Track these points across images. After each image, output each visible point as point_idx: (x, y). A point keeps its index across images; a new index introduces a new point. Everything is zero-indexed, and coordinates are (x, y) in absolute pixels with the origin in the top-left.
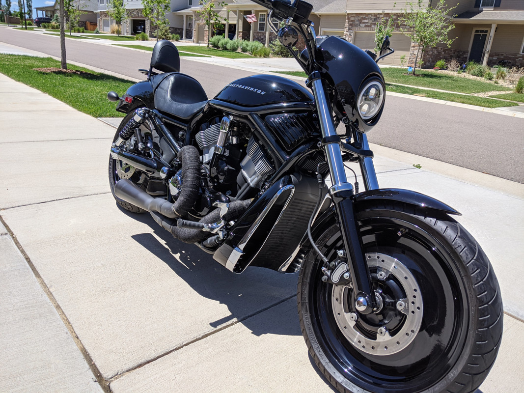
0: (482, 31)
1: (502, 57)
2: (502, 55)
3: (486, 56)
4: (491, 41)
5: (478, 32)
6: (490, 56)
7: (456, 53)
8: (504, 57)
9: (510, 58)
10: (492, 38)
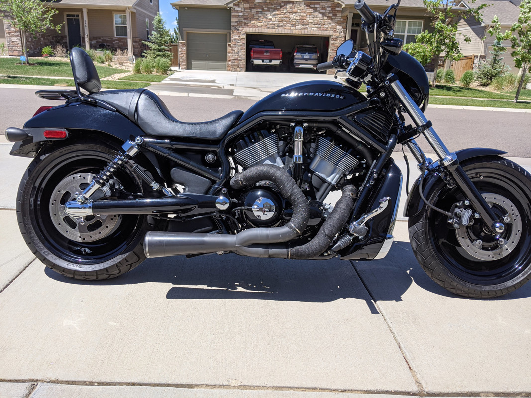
0: (73, 16)
1: (100, 41)
2: (100, 38)
3: (87, 40)
4: (87, 25)
5: (70, 17)
6: (90, 40)
7: (54, 38)
8: (102, 40)
9: (108, 42)
10: (87, 22)
